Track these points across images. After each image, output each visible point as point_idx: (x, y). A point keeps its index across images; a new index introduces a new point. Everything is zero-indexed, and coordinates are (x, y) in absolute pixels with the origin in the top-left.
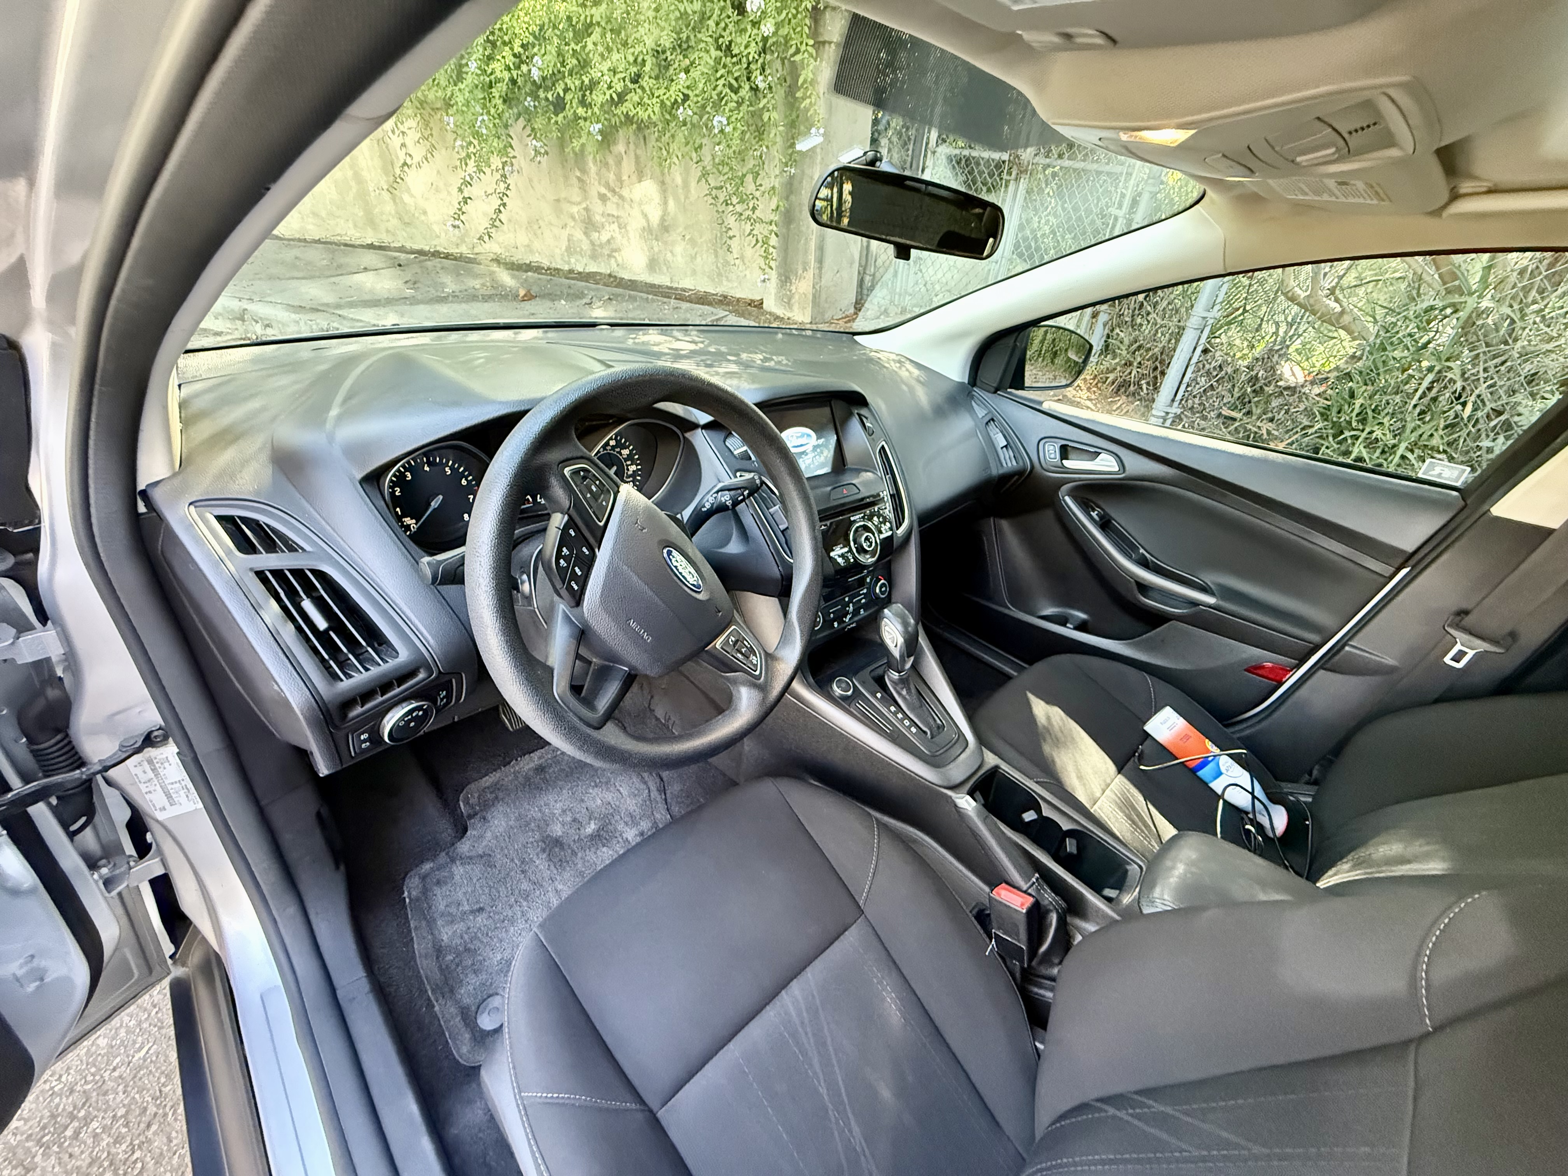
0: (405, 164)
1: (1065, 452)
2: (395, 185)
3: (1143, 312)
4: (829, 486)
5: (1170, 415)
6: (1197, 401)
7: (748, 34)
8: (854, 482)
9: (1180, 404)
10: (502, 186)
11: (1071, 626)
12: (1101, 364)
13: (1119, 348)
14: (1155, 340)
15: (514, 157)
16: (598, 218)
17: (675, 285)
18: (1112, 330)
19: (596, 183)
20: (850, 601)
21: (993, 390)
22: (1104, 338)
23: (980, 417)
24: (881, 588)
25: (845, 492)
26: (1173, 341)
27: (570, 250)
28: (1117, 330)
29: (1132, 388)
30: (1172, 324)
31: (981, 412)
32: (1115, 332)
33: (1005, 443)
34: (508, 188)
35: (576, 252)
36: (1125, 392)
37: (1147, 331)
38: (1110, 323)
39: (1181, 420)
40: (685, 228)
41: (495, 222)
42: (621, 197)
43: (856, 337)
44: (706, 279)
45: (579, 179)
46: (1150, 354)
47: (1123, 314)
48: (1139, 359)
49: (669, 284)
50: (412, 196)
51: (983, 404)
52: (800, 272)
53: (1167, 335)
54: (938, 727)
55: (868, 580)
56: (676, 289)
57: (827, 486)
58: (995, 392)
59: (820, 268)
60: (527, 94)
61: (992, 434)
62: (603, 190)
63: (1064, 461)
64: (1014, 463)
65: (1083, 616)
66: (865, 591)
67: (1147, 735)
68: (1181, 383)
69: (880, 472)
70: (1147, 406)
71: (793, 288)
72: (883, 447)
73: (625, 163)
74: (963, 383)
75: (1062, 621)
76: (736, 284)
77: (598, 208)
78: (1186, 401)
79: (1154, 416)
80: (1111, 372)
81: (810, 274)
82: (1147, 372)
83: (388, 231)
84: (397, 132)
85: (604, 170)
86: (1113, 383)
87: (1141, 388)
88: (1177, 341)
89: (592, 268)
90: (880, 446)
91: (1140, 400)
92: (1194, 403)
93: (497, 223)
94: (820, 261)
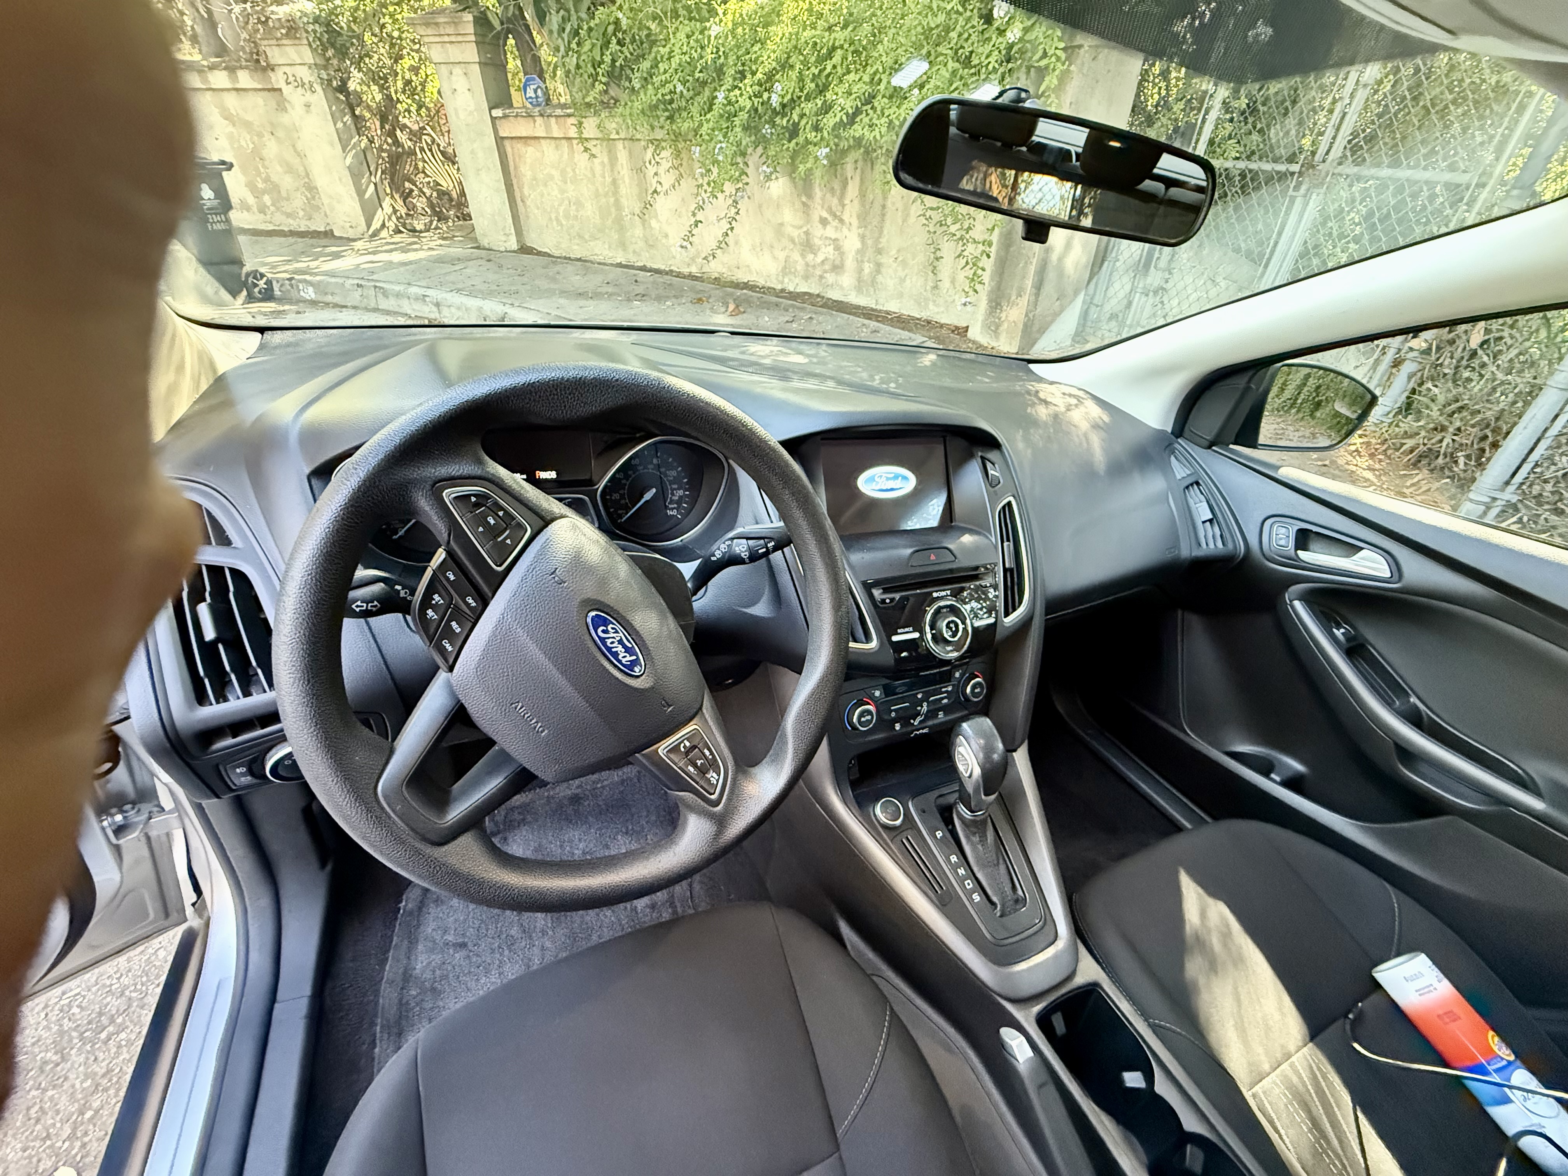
0: (655, 191)
1: (1304, 539)
2: (645, 211)
3: (1476, 363)
4: (911, 547)
5: (1499, 503)
6: (1549, 487)
7: (992, 43)
8: (951, 546)
9: (1519, 488)
10: (733, 210)
11: (1278, 779)
12: (1397, 426)
13: (1428, 407)
14: (1488, 401)
15: (747, 184)
16: (817, 241)
17: (879, 307)
18: (1421, 384)
19: (819, 208)
20: (926, 699)
21: (1207, 443)
22: (1406, 394)
23: (1179, 477)
24: (974, 687)
25: (933, 557)
26: (1520, 404)
27: (787, 270)
28: (1429, 385)
29: (1440, 461)
30: (1522, 382)
31: (1180, 471)
32: (1424, 387)
33: (1210, 516)
34: (737, 213)
35: (790, 272)
36: (1429, 464)
37: (1476, 390)
38: (1419, 374)
39: (1517, 510)
40: (899, 251)
41: (723, 244)
42: (841, 221)
43: (1031, 366)
44: (912, 302)
45: (804, 204)
46: (1478, 418)
47: (1441, 365)
48: (1458, 424)
49: (874, 307)
50: (658, 221)
51: (1189, 460)
52: (1013, 298)
53: (1511, 395)
54: (1017, 901)
55: (957, 675)
56: (880, 311)
57: (906, 547)
58: (1209, 447)
59: (1037, 295)
60: (766, 122)
61: (1191, 502)
62: (825, 214)
63: (1299, 552)
64: (1220, 544)
65: (1298, 767)
66: (950, 689)
67: (1378, 986)
68: (1524, 460)
69: (995, 537)
70: (1461, 487)
71: (1003, 315)
72: (1009, 504)
73: (850, 187)
74: (1163, 432)
75: (1266, 768)
76: (942, 309)
77: (818, 231)
78: (1530, 486)
79: (1471, 500)
80: (1411, 437)
81: (1024, 302)
82: (1469, 442)
83: (634, 252)
84: (653, 162)
85: (828, 195)
86: (1411, 451)
87: (1456, 462)
88: (1527, 404)
89: (803, 288)
90: (1005, 502)
91: (1452, 478)
92: (1543, 489)
93: (723, 245)
94: (1039, 286)
